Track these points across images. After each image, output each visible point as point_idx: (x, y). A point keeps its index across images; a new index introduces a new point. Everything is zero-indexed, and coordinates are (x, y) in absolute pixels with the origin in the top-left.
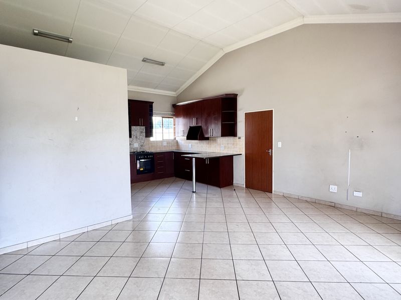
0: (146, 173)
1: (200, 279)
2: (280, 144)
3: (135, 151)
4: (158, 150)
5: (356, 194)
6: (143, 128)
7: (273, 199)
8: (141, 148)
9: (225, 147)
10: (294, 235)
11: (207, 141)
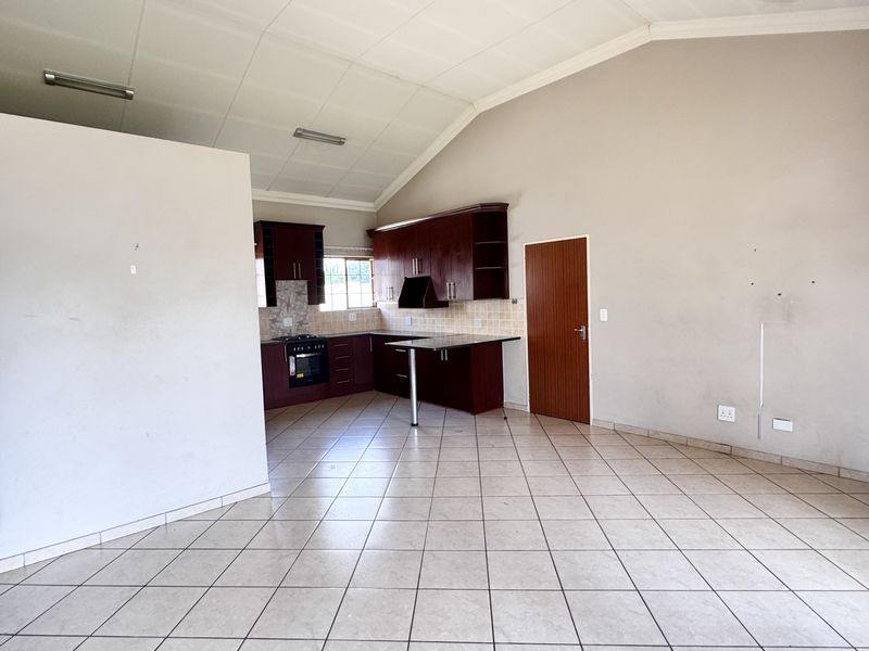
0: (311, 383)
1: (409, 641)
2: (604, 315)
3: (286, 335)
4: (338, 332)
5: (779, 425)
6: (303, 283)
7: (592, 438)
8: (298, 330)
9: (484, 323)
10: (637, 526)
11: (444, 310)
